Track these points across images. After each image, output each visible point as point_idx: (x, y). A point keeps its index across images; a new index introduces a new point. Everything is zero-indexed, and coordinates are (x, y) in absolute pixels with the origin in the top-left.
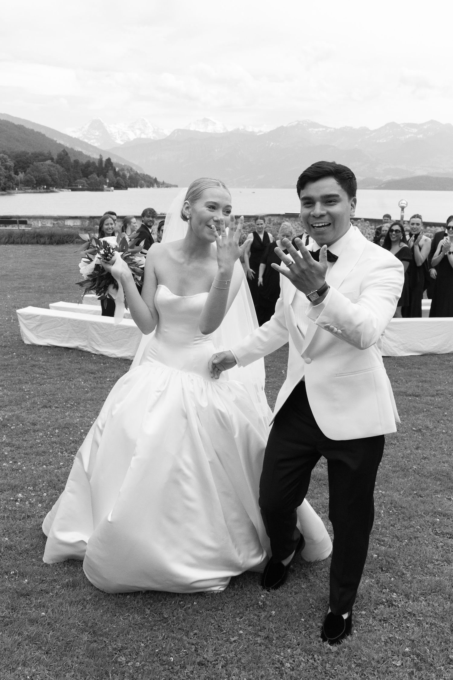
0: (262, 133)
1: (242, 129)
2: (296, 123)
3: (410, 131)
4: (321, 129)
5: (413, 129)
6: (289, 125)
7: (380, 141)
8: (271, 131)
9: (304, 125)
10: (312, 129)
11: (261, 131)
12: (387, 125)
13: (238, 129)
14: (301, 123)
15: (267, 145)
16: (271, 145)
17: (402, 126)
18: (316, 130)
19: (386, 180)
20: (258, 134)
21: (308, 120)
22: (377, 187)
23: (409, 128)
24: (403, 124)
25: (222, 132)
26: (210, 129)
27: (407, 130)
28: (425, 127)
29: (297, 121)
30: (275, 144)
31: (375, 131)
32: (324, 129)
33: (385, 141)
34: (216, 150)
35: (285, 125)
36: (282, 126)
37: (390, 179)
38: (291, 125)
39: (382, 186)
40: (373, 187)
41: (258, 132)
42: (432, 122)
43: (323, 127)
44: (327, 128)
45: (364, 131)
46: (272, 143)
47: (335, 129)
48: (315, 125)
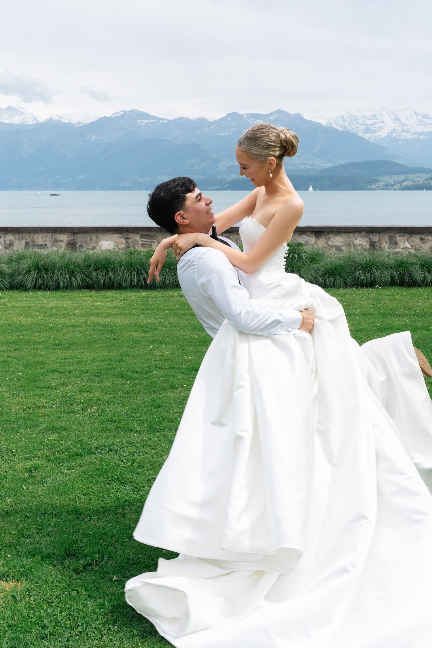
0: (82, 125)
1: (56, 120)
2: (122, 113)
3: (254, 122)
4: (152, 121)
5: (258, 121)
6: (114, 115)
7: (221, 134)
8: (92, 123)
9: (132, 115)
10: (142, 120)
11: (80, 123)
12: (229, 115)
13: (52, 119)
14: (127, 113)
15: (87, 139)
16: (92, 140)
17: (245, 116)
18: (146, 121)
19: (230, 179)
20: (76, 127)
21: (136, 110)
22: (220, 187)
23: (254, 119)
24: (246, 114)
25: (31, 123)
26: (16, 120)
27: (251, 122)
28: (272, 118)
29: (123, 111)
30: (97, 138)
31: (215, 122)
32: (156, 120)
33: (227, 134)
34: (25, 145)
35: (108, 116)
36: (105, 117)
37: (235, 178)
38: (115, 115)
39: (226, 186)
40: (216, 187)
41: (77, 124)
42: (279, 112)
43: (154, 117)
44: (158, 119)
45: (201, 122)
46: (94, 137)
47: (168, 120)
48: (144, 116)
